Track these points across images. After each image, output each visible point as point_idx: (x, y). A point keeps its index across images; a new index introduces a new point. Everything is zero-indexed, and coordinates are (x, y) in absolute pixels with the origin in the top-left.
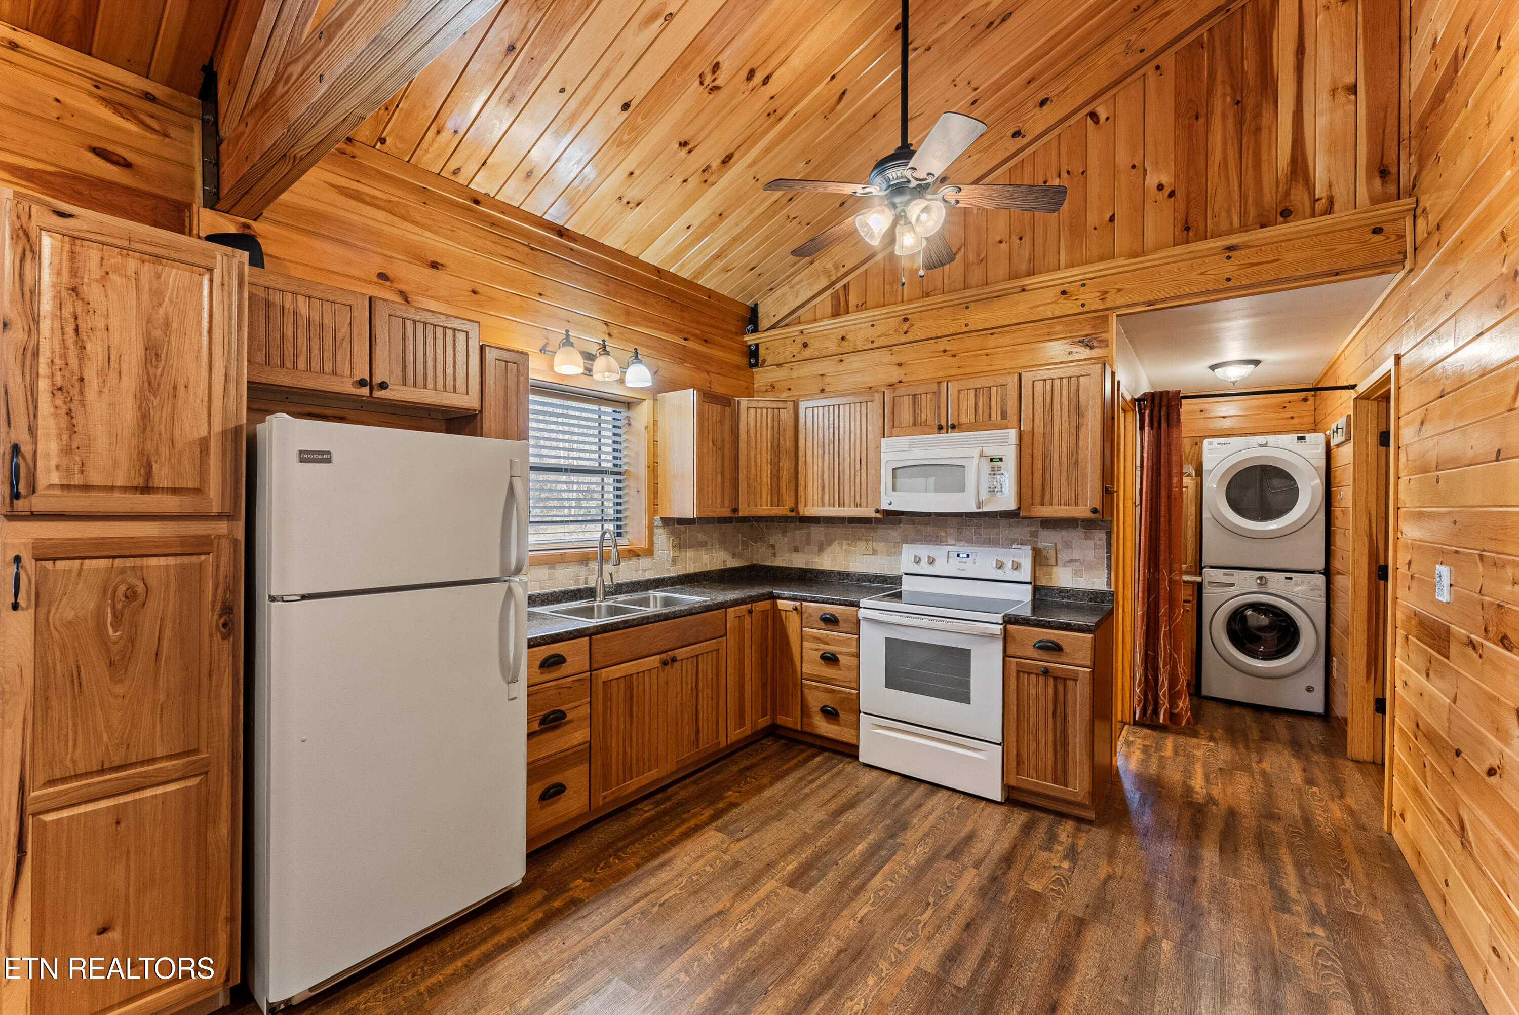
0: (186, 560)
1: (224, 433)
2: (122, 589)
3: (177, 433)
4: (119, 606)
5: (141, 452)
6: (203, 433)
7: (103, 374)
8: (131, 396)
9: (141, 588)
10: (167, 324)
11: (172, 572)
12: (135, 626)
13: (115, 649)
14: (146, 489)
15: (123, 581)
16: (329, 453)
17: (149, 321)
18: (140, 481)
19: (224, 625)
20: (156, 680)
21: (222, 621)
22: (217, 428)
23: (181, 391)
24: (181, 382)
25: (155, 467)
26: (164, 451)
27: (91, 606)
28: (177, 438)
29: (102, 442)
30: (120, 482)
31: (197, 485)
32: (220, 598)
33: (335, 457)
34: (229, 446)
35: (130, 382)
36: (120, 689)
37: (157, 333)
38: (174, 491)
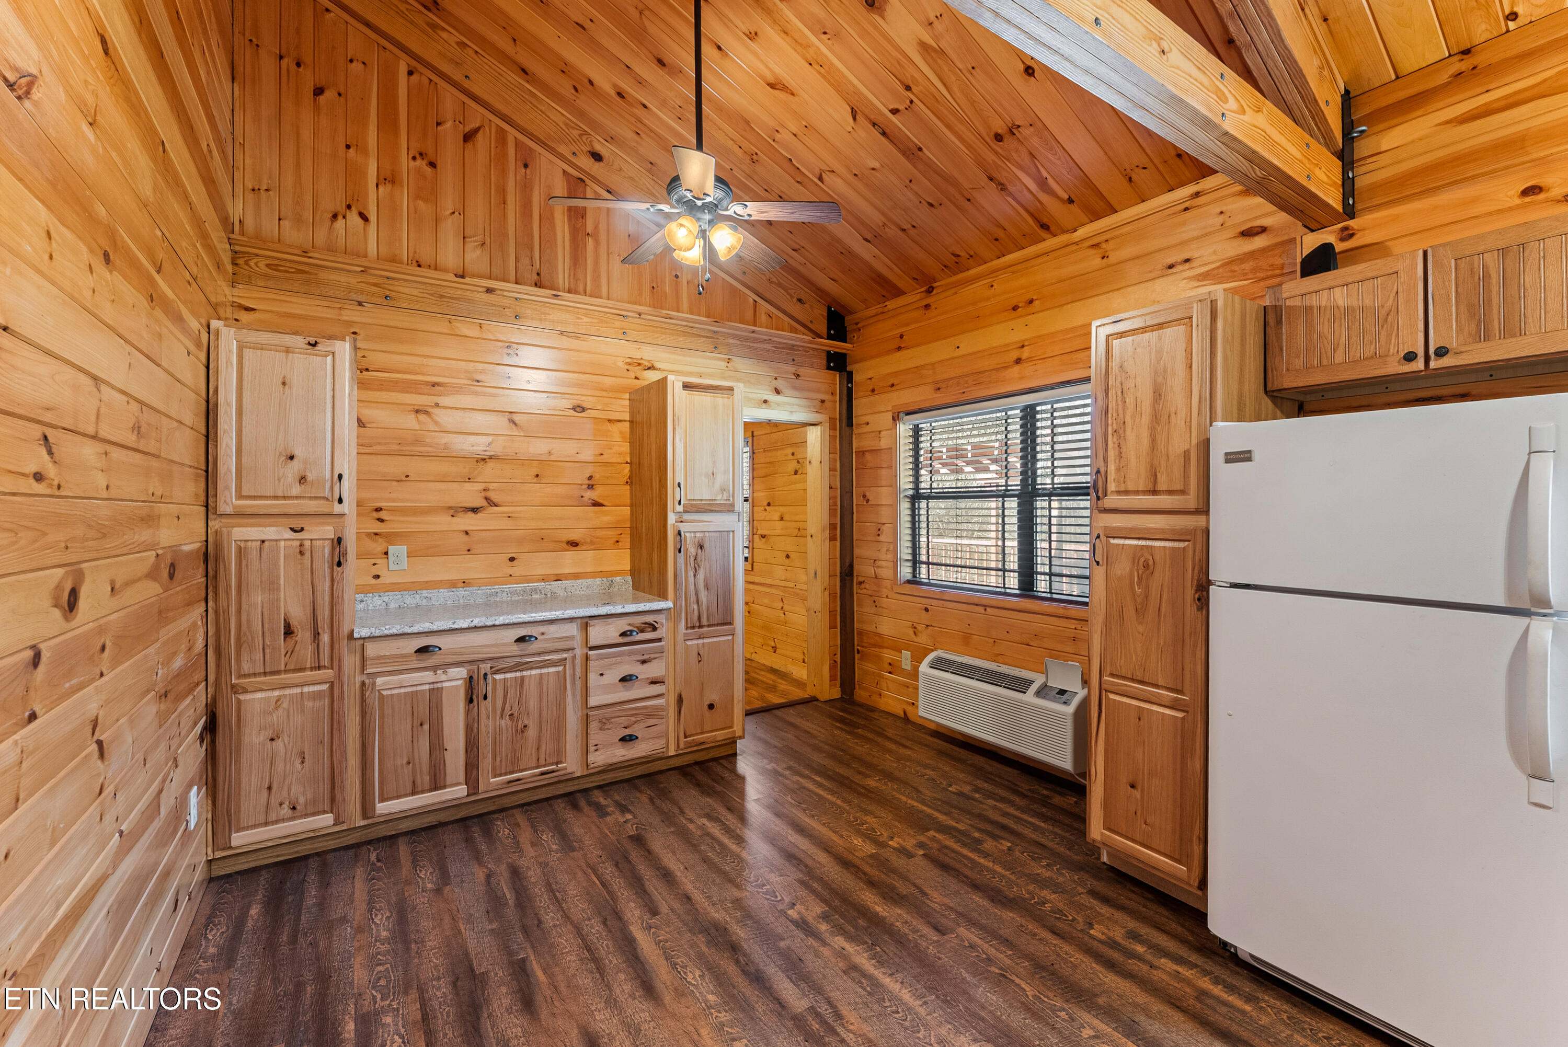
0: (1176, 544)
1: (1198, 444)
2: (1142, 560)
3: (1170, 448)
4: (1140, 572)
5: (1152, 466)
6: (1187, 447)
7: (1133, 417)
8: (1146, 427)
9: (1151, 562)
10: (1165, 371)
11: (1168, 552)
12: (1148, 587)
13: (1139, 600)
14: (1154, 492)
15: (1142, 555)
16: (1249, 452)
17: (1156, 373)
18: (1150, 487)
19: (1199, 599)
20: (1159, 629)
21: (1197, 596)
22: (1194, 442)
23: (1173, 416)
24: (1173, 410)
25: (1158, 475)
26: (1163, 464)
27: (1128, 570)
28: (1171, 453)
29: (1133, 462)
30: (1141, 489)
31: (1182, 488)
32: (1196, 577)
33: (1256, 456)
34: (1202, 455)
35: (1146, 420)
36: (1141, 629)
37: (1160, 379)
38: (1170, 492)
